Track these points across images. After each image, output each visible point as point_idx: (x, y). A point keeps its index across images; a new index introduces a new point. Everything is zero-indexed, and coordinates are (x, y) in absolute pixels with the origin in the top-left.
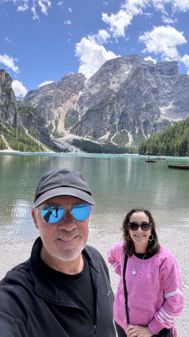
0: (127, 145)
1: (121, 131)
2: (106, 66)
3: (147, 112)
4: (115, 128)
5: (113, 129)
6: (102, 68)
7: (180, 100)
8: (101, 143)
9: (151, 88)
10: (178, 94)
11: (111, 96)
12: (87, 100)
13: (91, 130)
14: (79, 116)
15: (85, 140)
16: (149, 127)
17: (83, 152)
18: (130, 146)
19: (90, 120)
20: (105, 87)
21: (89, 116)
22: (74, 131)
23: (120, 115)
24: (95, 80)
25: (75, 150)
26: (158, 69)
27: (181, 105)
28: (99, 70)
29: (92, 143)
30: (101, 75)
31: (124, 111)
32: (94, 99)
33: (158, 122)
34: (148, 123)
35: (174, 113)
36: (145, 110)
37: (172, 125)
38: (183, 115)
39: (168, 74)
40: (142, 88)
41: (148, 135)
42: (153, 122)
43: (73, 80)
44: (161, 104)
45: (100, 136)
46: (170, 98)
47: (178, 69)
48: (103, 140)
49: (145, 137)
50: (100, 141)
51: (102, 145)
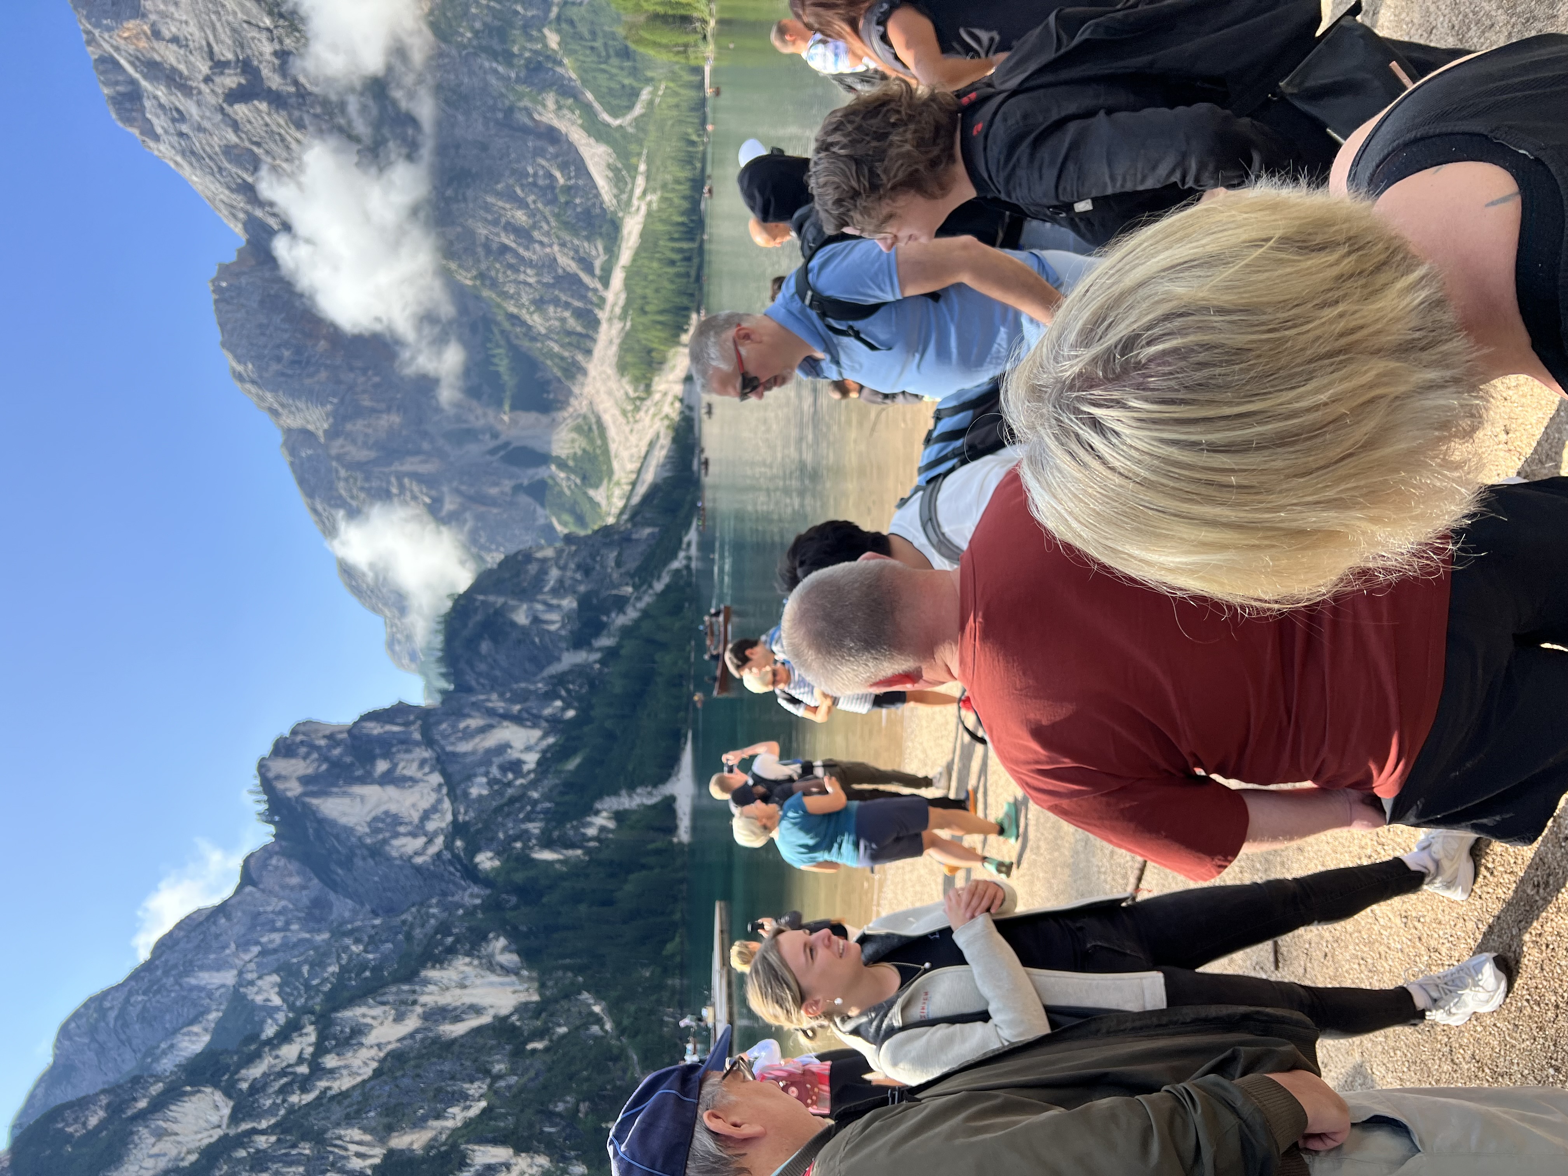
22: (569, 356)
43: (261, 341)
45: (593, 194)
50: (624, 197)
51: (649, 198)
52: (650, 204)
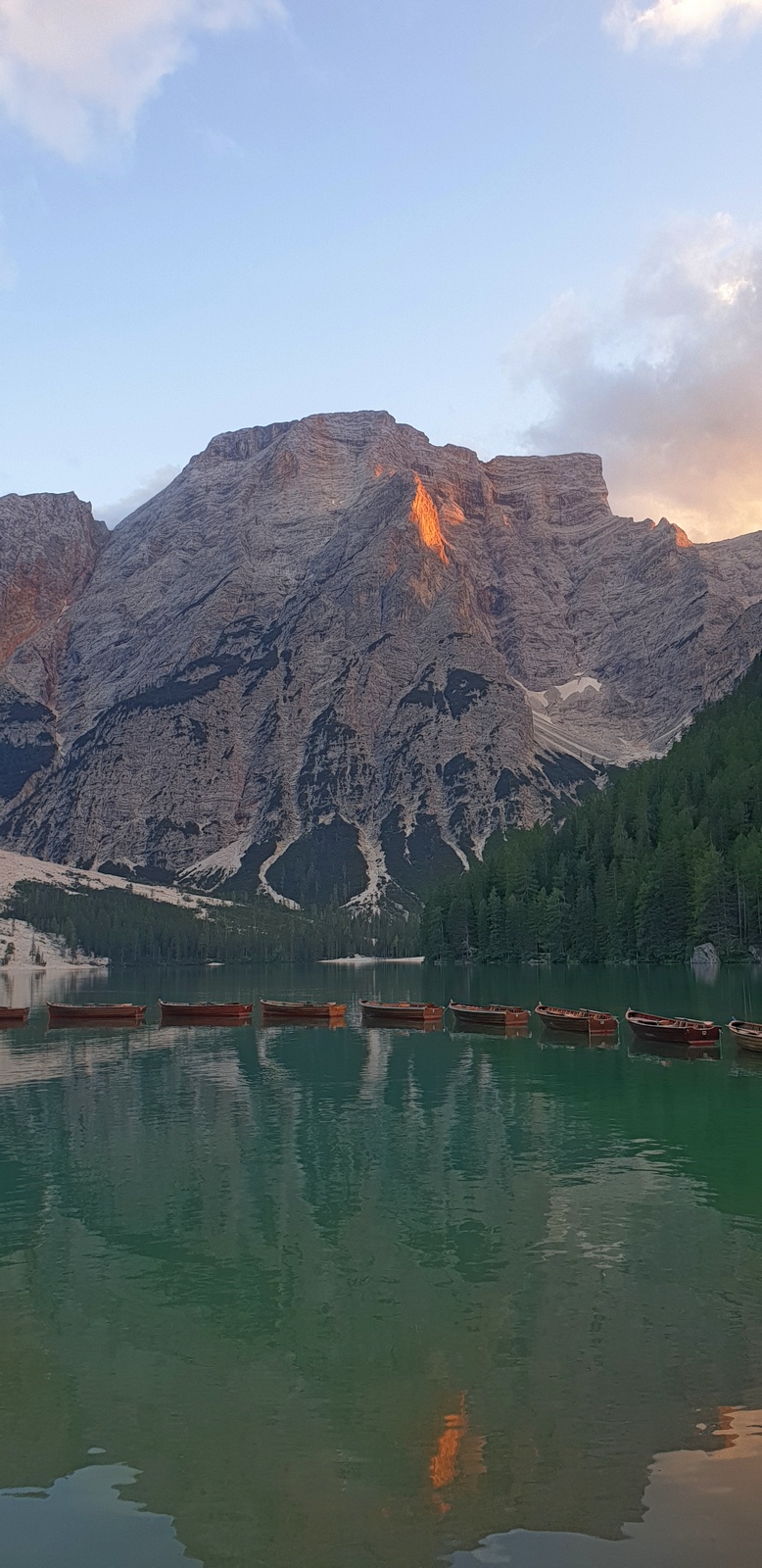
0: (357, 903)
1: (316, 820)
2: (217, 464)
3: (456, 715)
4: (280, 805)
5: (269, 810)
6: (195, 472)
7: (628, 653)
8: (199, 902)
9: (471, 589)
10: (617, 620)
11: (251, 623)
12: (105, 644)
13: (135, 821)
14: (60, 739)
15: (94, 885)
16: (473, 797)
17: (80, 958)
18: (375, 909)
19: (127, 760)
20: (214, 576)
21: (118, 740)
22: (26, 830)
23: (307, 732)
24: (153, 533)
25: (29, 949)
26: (504, 491)
27: (640, 679)
28: (179, 481)
29: (142, 898)
30: (188, 512)
31: (331, 708)
32: (154, 640)
33: (525, 770)
34: (470, 775)
35: (606, 720)
36: (447, 706)
37: (601, 782)
38: (652, 728)
39: (555, 518)
40: (421, 589)
41: (473, 845)
42: (493, 772)
43: (18, 532)
44: (530, 672)
45: (191, 855)
46: (575, 639)
47: (606, 494)
48: (210, 882)
49: (460, 854)
50: (194, 886)
51: (203, 910)
52: (197, 911)
